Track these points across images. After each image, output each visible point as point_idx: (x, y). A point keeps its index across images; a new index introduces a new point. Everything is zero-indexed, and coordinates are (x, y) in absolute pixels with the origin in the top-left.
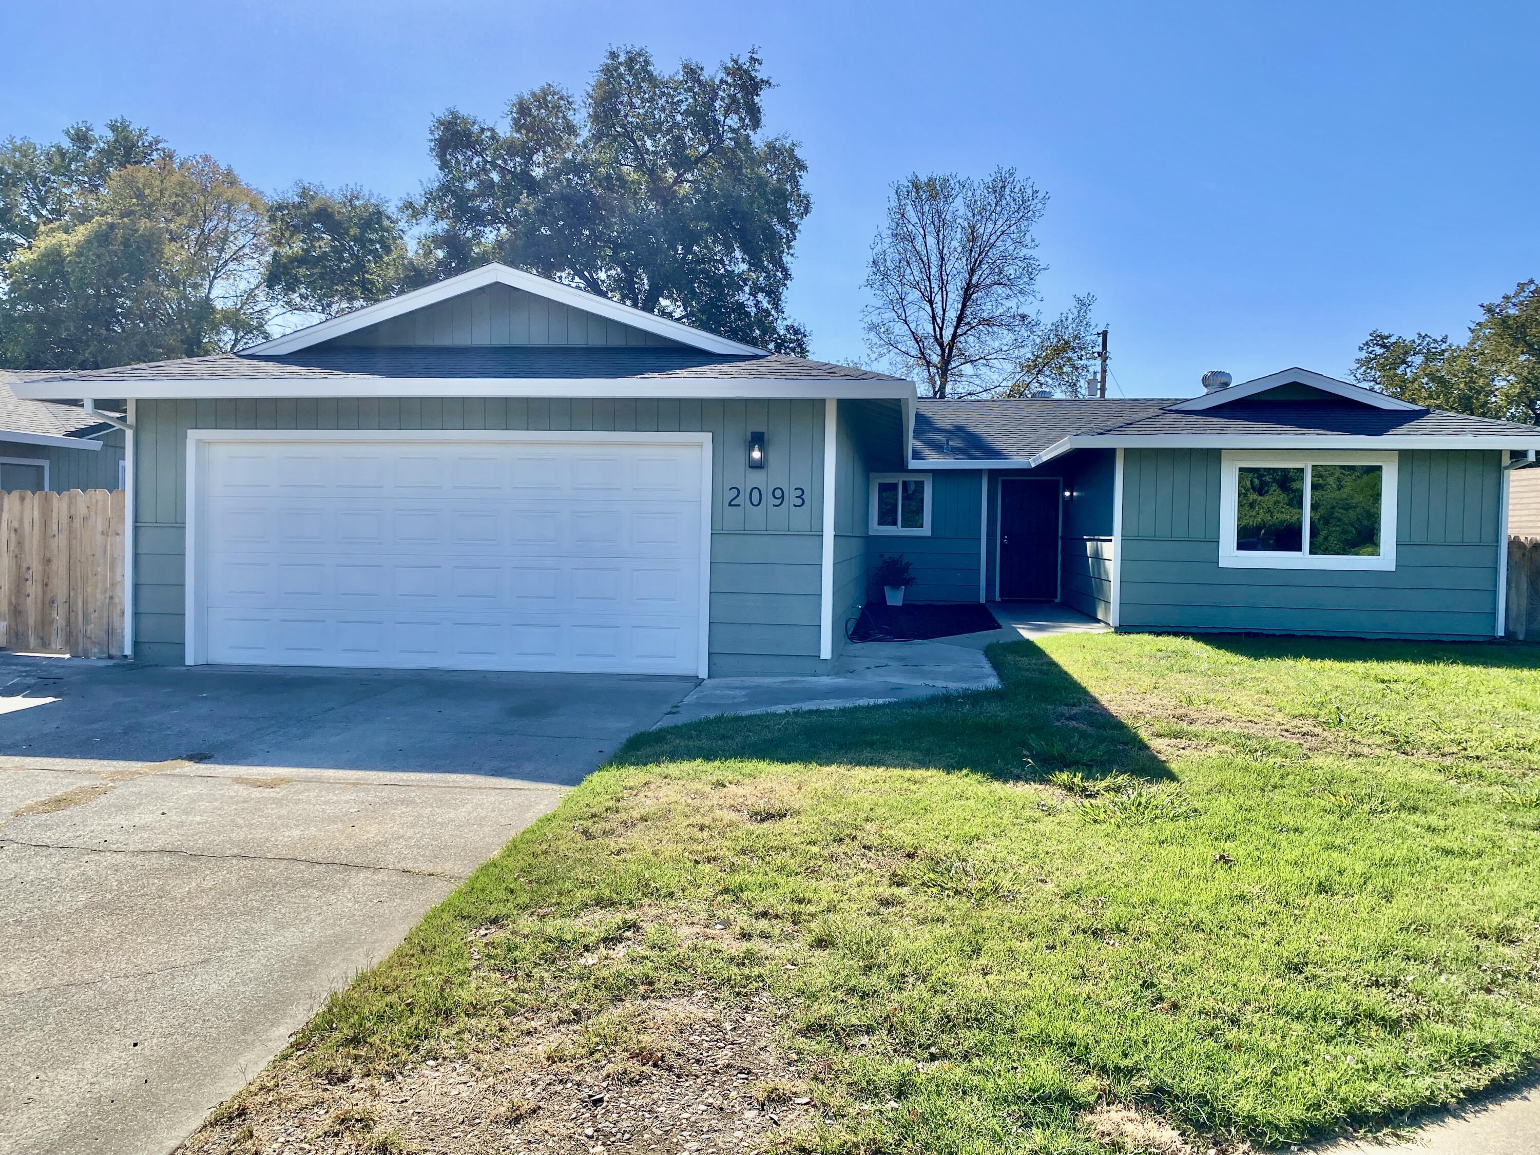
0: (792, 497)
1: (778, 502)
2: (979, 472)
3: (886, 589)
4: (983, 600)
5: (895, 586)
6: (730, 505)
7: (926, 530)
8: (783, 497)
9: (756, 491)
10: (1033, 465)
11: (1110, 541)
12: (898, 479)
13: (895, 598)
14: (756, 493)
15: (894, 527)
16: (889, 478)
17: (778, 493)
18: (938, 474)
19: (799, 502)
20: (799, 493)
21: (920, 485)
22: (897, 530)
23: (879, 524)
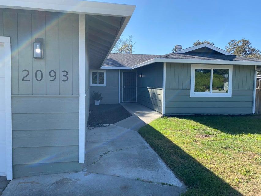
0: (61, 76)
1: (53, 78)
2: (118, 70)
3: (95, 100)
4: (119, 103)
5: (98, 100)
6: (23, 80)
7: (105, 85)
8: (55, 75)
9: (39, 72)
10: (132, 69)
11: (162, 89)
12: (97, 71)
13: (97, 103)
14: (39, 74)
15: (97, 84)
16: (95, 71)
17: (53, 74)
18: (108, 70)
19: (65, 78)
20: (65, 73)
21: (103, 74)
22: (97, 85)
23: (93, 83)
